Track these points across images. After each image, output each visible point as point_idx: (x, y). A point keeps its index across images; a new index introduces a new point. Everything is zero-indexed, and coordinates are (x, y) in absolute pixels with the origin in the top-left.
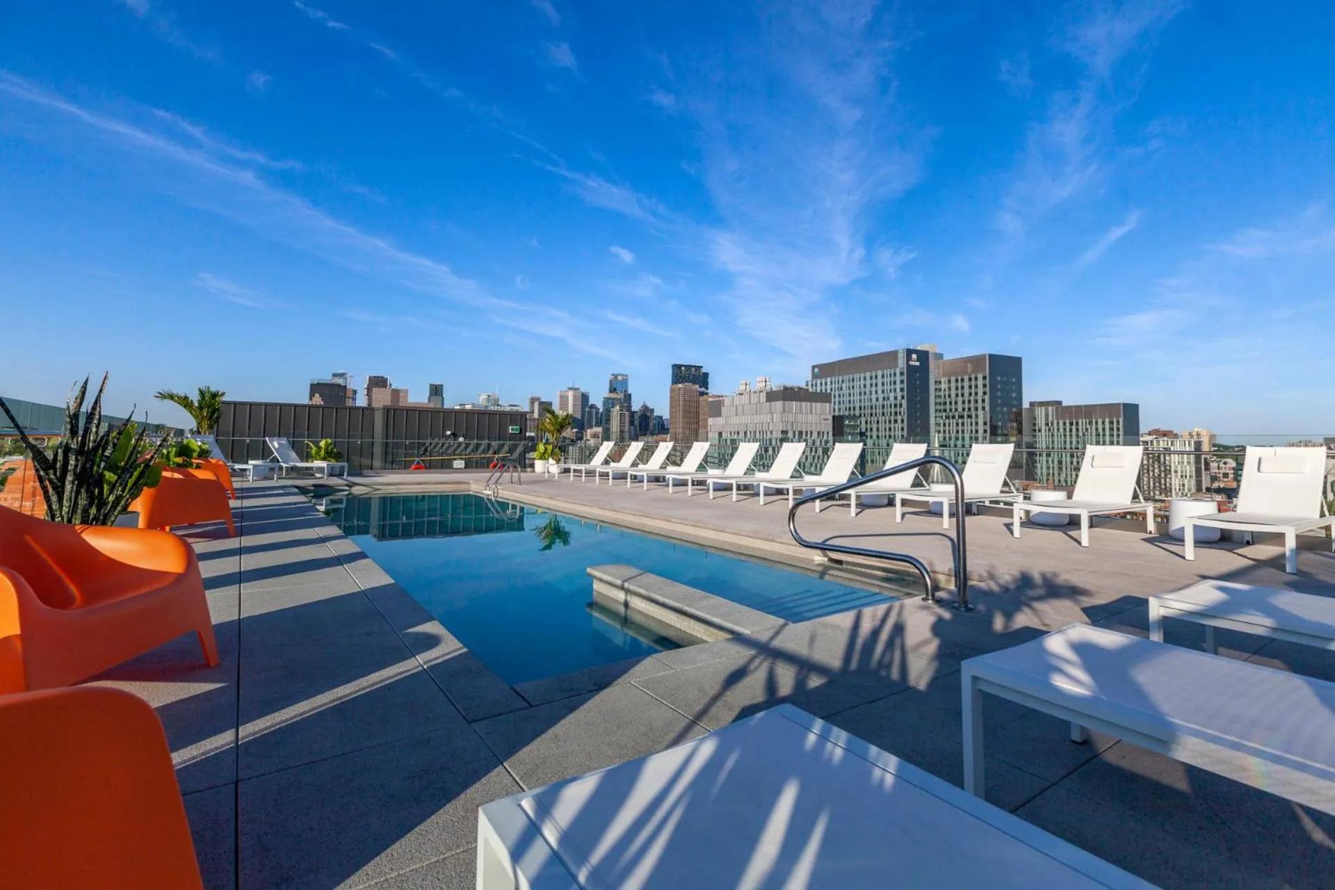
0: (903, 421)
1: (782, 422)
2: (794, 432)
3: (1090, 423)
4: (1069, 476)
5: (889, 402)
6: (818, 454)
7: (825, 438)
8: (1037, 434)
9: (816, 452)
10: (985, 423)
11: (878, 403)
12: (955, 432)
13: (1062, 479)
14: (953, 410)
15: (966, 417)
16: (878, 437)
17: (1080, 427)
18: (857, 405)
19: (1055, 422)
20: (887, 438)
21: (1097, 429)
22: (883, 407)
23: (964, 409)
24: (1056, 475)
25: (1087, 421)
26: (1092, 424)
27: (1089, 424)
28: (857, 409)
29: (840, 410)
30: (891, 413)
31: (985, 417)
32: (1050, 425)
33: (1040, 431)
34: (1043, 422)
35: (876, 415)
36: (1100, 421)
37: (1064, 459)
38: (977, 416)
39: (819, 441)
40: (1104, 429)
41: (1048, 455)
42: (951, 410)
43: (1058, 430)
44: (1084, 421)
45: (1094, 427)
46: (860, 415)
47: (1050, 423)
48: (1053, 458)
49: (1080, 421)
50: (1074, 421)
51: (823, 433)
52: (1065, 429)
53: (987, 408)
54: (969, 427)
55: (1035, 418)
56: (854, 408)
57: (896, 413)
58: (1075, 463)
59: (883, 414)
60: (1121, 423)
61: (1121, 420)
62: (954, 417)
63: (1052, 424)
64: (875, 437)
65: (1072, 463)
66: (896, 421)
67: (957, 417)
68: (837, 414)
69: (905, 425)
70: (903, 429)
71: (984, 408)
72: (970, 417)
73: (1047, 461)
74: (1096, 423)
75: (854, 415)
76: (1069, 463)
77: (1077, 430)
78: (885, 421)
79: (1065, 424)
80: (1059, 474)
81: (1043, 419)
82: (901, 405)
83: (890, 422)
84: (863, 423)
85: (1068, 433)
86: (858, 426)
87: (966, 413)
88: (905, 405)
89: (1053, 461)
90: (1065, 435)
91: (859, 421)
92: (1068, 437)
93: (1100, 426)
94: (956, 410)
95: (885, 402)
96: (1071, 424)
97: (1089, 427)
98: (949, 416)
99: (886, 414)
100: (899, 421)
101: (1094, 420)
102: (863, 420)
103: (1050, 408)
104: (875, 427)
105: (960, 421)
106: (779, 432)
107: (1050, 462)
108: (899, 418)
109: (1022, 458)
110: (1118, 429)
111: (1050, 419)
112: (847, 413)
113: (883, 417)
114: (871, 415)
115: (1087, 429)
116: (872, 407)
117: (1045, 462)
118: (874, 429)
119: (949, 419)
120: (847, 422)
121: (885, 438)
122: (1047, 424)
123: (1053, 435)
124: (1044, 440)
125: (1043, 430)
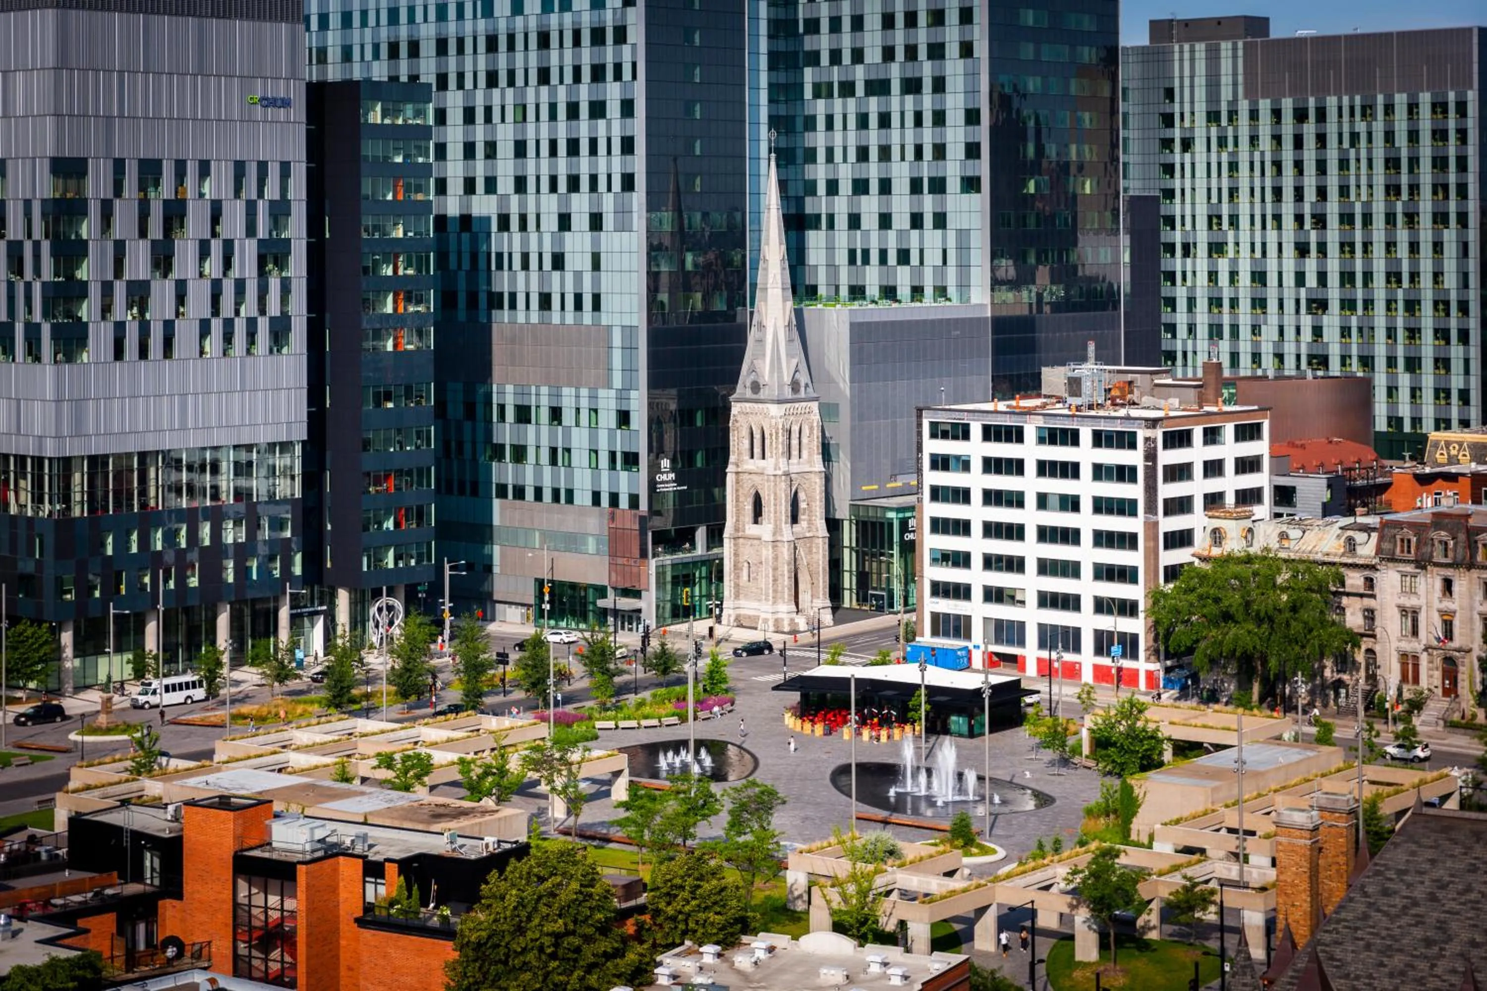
0: (627, 108)
1: (58, 115)
2: (119, 165)
3: (1367, 111)
4: (1290, 333)
5: (568, 17)
6: (235, 273)
7: (272, 192)
8: (1177, 159)
9: (227, 264)
10: (972, 117)
11: (519, 20)
12: (852, 156)
13: (1267, 350)
14: (847, 58)
15: (896, 87)
16: (520, 184)
17: (1331, 129)
18: (428, 32)
19: (1244, 106)
20: (562, 186)
21: (1389, 136)
22: (544, 41)
23: (888, 54)
24: (1245, 332)
25: (1358, 99)
26: (1374, 116)
27: (1364, 115)
28: (428, 49)
29: (347, 55)
30: (577, 70)
31: (972, 91)
32: (1224, 122)
33: (1187, 144)
34: (1201, 108)
35: (511, 83)
36: (1401, 100)
37: (1272, 266)
38: (939, 85)
39: (240, 207)
40: (1413, 136)
41: (1216, 249)
42: (836, 57)
43: (1254, 140)
44: (1346, 100)
45: (1379, 127)
46: (442, 82)
47: (1224, 108)
48: (1234, 261)
49: (1332, 102)
50: (1312, 102)
51: (263, 167)
52: (1277, 139)
53: (982, 49)
54: (910, 133)
55: (1169, 94)
56: (414, 49)
57: (598, 73)
58: (1311, 281)
59: (544, 76)
60: (1473, 109)
61: (1472, 96)
62: (848, 89)
63: (1233, 114)
64: (505, 185)
65: (1300, 279)
66: (598, 110)
67: (860, 90)
68: (334, 73)
69: (638, 127)
70: (628, 146)
71: (967, 50)
72: (912, 86)
73: (1213, 276)
74: (1389, 109)
75: (414, 78)
76: (1289, 280)
77: (1321, 139)
78: (553, 107)
79: (1277, 114)
80: (1256, 329)
81: (1201, 94)
82: (621, 35)
83: (573, 111)
84: (455, 116)
85: (1288, 155)
86: (424, 132)
87: (895, 72)
88: (637, 34)
89: (1233, 275)
90: (1278, 165)
91: (431, 108)
92: (1288, 170)
93: (1401, 127)
94: (858, 56)
95: (554, 19)
96: (1301, 116)
97: (1361, 127)
98: (830, 85)
99: (554, 79)
100: (614, 109)
101: (1380, 99)
102: (454, 101)
103: (1226, 47)
104: (505, 135)
105: (873, 105)
106: (43, 170)
107: (1224, 279)
108: (613, 92)
109: (1117, 263)
110: (1462, 134)
111: (1226, 94)
112: (380, 71)
113: (544, 90)
114: (492, 80)
115: (1354, 137)
116: (492, 44)
117: (1202, 279)
118: (505, 149)
119: (830, 95)
120: (376, 116)
121: (553, 188)
122: (1213, 117)
123: (1233, 167)
124: (1201, 183)
125: (1199, 146)
